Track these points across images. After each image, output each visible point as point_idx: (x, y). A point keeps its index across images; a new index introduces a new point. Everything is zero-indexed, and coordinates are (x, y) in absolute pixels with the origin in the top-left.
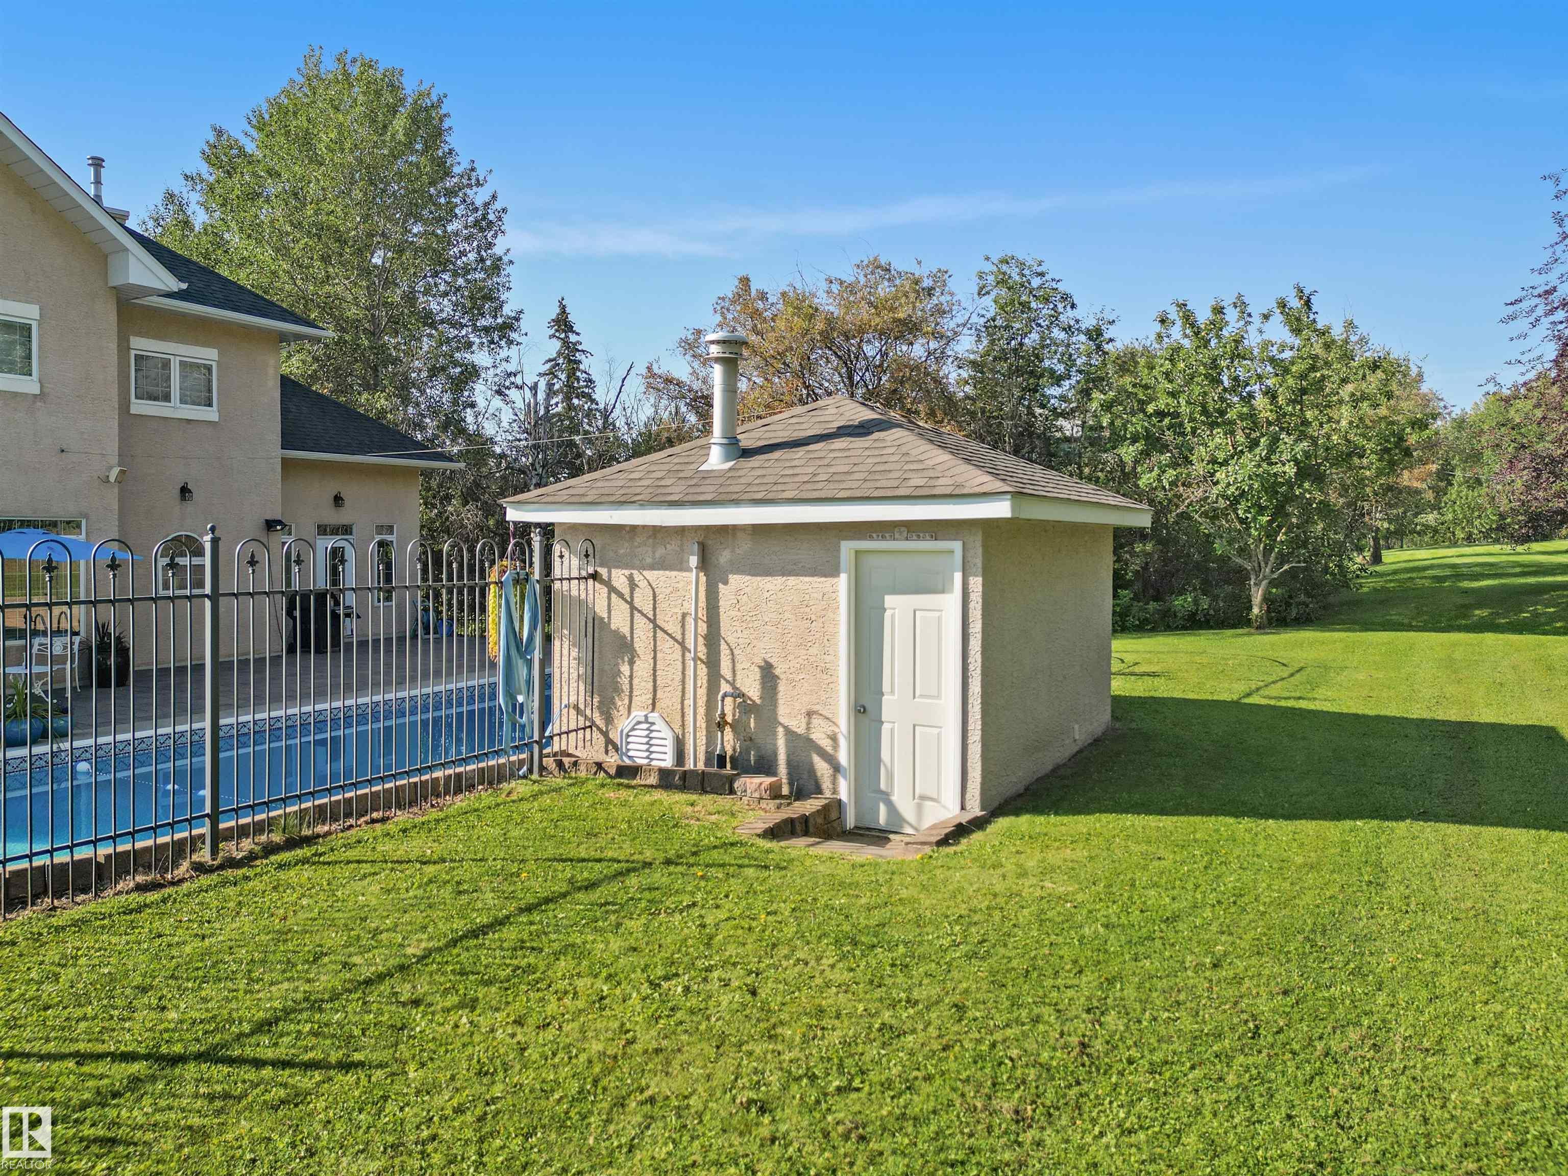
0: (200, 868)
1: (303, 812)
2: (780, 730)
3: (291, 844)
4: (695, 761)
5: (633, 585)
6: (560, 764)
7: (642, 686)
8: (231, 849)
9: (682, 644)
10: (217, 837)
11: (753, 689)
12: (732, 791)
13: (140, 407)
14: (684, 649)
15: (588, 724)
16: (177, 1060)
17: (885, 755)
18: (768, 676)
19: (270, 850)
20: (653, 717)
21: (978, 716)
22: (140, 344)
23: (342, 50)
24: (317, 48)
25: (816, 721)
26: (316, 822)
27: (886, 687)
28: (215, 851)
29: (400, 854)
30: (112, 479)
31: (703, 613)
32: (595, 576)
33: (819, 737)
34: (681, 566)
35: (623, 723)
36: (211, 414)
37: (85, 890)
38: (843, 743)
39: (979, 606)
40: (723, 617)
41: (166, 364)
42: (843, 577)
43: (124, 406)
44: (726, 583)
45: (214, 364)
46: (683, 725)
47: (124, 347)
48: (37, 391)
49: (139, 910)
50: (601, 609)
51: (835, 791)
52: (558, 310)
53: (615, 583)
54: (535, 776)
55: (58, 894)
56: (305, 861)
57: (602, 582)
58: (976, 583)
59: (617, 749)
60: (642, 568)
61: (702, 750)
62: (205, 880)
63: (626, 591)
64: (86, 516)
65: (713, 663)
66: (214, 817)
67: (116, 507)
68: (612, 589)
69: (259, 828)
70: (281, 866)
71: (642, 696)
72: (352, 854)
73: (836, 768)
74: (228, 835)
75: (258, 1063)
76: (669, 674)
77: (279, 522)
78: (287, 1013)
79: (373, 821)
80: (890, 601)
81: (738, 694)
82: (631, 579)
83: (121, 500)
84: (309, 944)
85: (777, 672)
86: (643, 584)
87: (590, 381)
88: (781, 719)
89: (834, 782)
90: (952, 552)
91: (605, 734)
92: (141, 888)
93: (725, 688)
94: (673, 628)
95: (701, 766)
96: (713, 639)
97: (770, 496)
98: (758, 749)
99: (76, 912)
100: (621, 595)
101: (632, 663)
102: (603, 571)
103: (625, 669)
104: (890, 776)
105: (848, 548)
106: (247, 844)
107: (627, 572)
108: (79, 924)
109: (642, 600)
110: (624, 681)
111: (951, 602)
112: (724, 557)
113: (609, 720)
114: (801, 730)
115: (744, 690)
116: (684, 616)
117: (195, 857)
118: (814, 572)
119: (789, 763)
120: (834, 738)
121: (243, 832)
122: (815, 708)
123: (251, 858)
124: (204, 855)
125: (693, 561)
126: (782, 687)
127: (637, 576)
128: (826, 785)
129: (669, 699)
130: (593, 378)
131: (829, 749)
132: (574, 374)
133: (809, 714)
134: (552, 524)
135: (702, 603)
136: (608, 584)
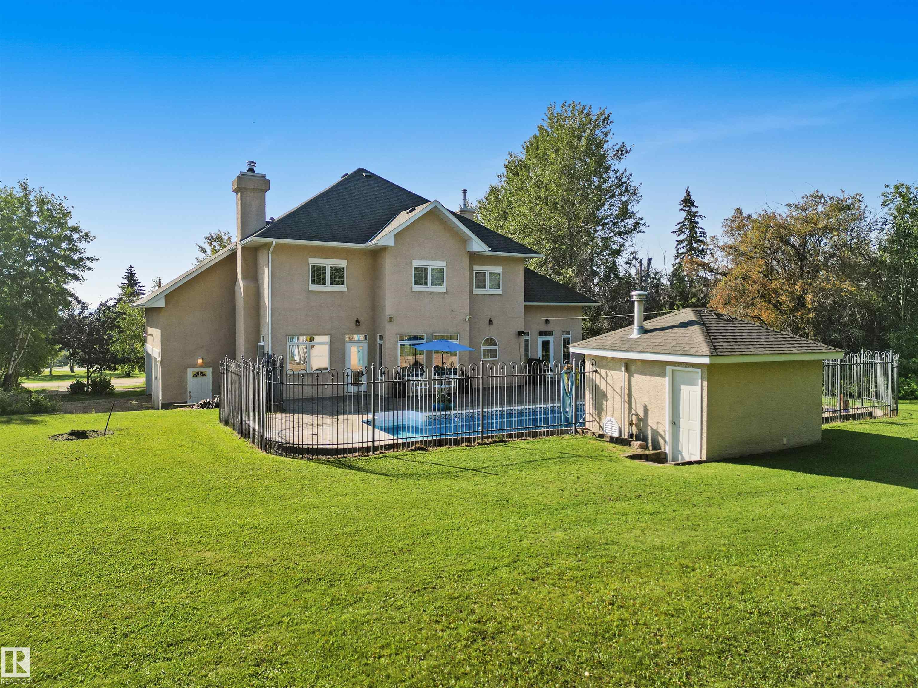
0: (479, 444)
1: (503, 435)
2: (649, 428)
3: (501, 441)
4: (625, 436)
5: (607, 375)
6: (583, 432)
7: (610, 409)
8: (486, 440)
9: (621, 396)
10: (483, 438)
11: (641, 414)
12: (630, 446)
13: (477, 291)
14: (622, 398)
15: (594, 420)
16: (468, 470)
17: (681, 439)
18: (646, 410)
19: (495, 442)
20: (613, 419)
21: (706, 428)
22: (477, 268)
23: (564, 102)
24: (553, 104)
25: (659, 425)
26: (507, 438)
27: (681, 416)
28: (482, 440)
29: (524, 447)
30: (467, 320)
31: (626, 386)
32: (596, 371)
33: (660, 431)
34: (620, 370)
35: (604, 421)
36: (499, 292)
37: (456, 445)
38: (667, 433)
39: (706, 391)
40: (633, 388)
41: (485, 274)
42: (667, 378)
43: (471, 291)
44: (633, 377)
45: (501, 273)
46: (621, 424)
47: (471, 269)
48: (445, 291)
49: (466, 449)
50: (598, 382)
51: (665, 450)
52: (685, 195)
53: (602, 374)
54: (574, 434)
55: (450, 445)
56: (502, 445)
57: (598, 373)
58: (705, 383)
59: (602, 429)
60: (609, 369)
61: (627, 432)
62: (480, 446)
63: (605, 377)
64: (459, 333)
65: (630, 403)
66: (482, 432)
67: (468, 329)
68: (601, 376)
69: (492, 437)
70: (496, 446)
71: (610, 413)
72: (513, 445)
73: (665, 442)
74: (485, 437)
75: (481, 472)
76: (617, 406)
77: (523, 332)
78: (488, 467)
79: (522, 440)
80: (683, 387)
81: (637, 415)
82: (606, 373)
83: (470, 328)
84: (495, 459)
85: (648, 408)
86: (609, 375)
87: (704, 233)
88: (650, 424)
89: (665, 446)
90: (698, 372)
91: (599, 424)
92: (466, 446)
93: (633, 412)
94: (618, 390)
95: (626, 437)
96: (630, 395)
97: (642, 351)
98: (643, 433)
99: (454, 448)
100: (604, 378)
101: (607, 401)
102: (598, 370)
103: (605, 403)
104: (682, 445)
105: (669, 369)
106: (490, 440)
107: (605, 371)
108: (454, 450)
109: (610, 381)
110: (604, 407)
111: (699, 388)
112: (633, 368)
113: (600, 419)
114: (655, 428)
115: (639, 413)
116: (622, 386)
117: (479, 441)
118: (658, 375)
119: (652, 439)
120: (664, 432)
121: (489, 437)
122: (659, 421)
123: (490, 443)
124: (480, 441)
125: (623, 369)
126: (650, 413)
127: (608, 373)
128: (662, 447)
129: (617, 414)
130: (706, 231)
131: (663, 435)
132: (694, 230)
133: (658, 423)
134: (584, 354)
135: (626, 383)
136: (599, 374)
